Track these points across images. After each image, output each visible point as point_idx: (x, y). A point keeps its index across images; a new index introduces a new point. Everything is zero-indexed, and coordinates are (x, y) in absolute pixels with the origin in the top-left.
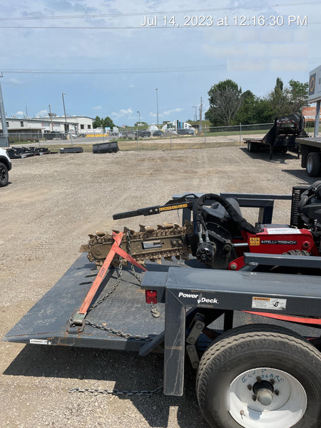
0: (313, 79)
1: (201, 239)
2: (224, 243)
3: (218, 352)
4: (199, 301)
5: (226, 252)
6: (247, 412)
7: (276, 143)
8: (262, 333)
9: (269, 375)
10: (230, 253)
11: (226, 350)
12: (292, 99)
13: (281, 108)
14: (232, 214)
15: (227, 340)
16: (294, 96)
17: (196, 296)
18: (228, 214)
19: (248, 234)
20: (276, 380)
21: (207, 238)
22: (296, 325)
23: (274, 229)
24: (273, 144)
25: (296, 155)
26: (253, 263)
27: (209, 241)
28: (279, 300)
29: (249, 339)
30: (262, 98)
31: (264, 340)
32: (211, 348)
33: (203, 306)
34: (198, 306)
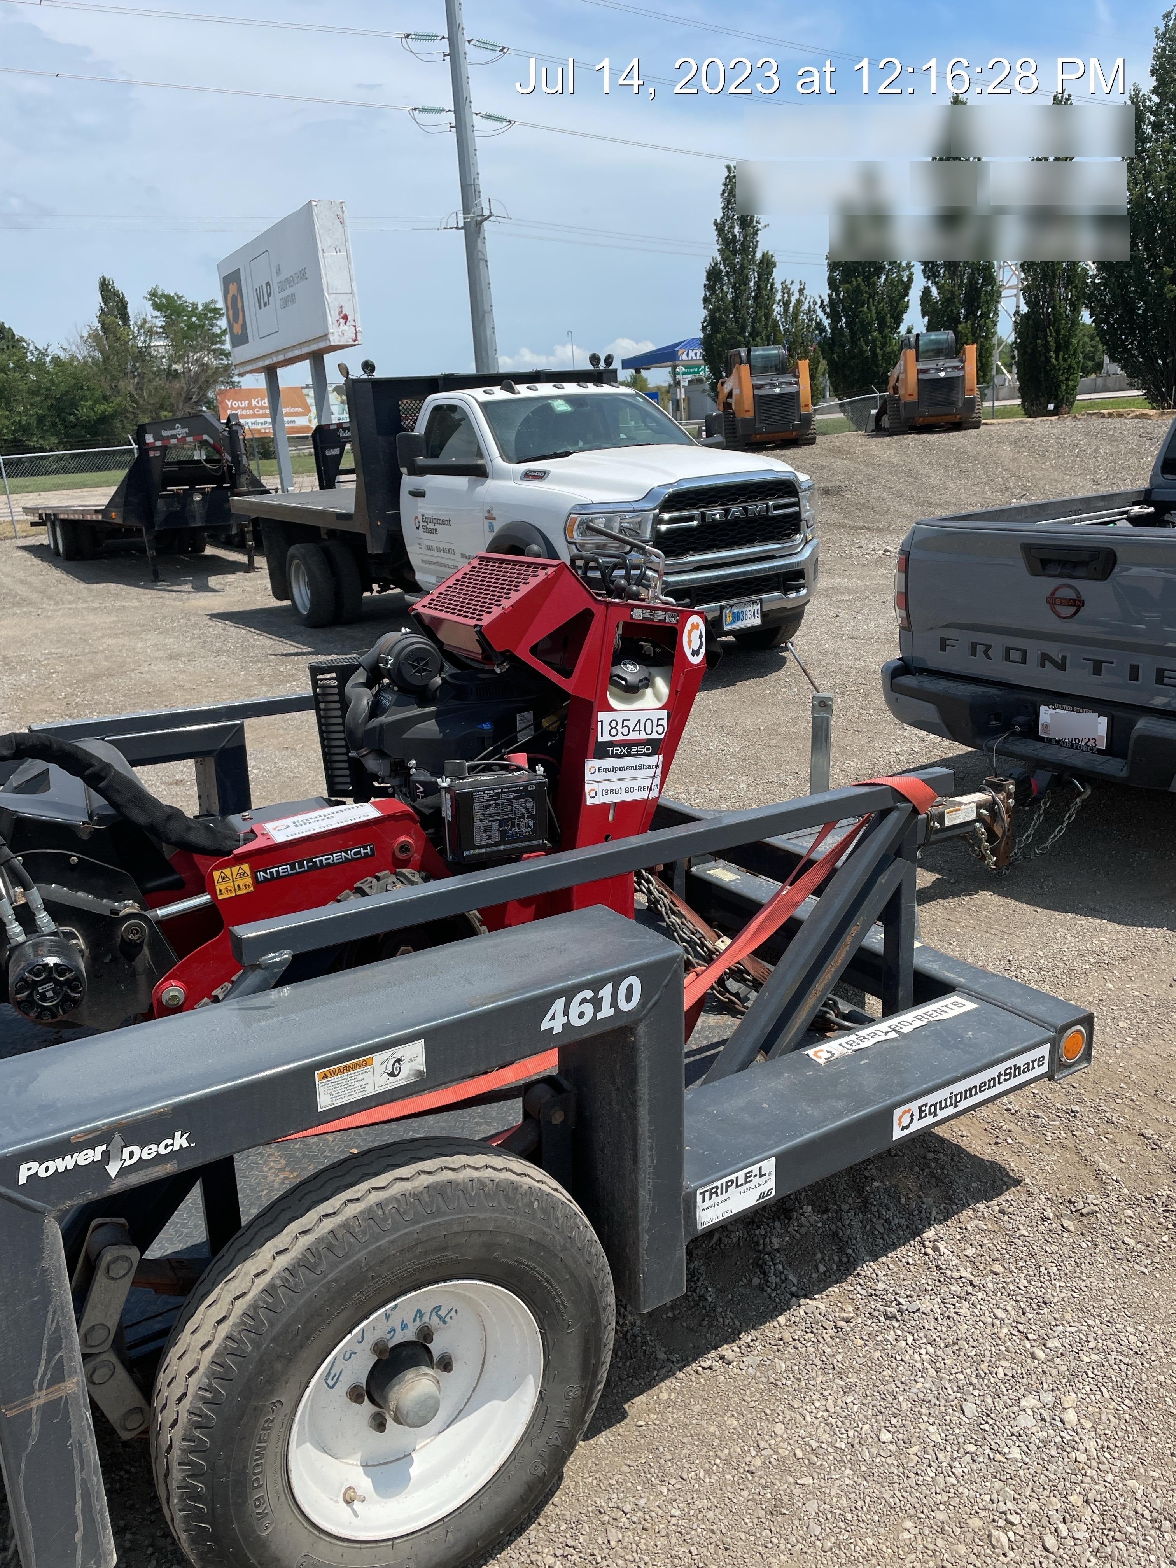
0: (233, 289)
1: (15, 929)
2: (114, 920)
3: (224, 1329)
4: (113, 1169)
5: (130, 950)
6: (364, 1483)
7: (159, 519)
8: (365, 1186)
9: (409, 1320)
10: (146, 949)
11: (254, 1306)
12: (172, 360)
13: (139, 387)
14: (119, 799)
15: (250, 1267)
16: (176, 347)
17: (96, 1154)
18: (99, 801)
19: (198, 859)
20: (435, 1320)
21: (43, 918)
22: (431, 1119)
23: (288, 821)
24: (150, 525)
25: (243, 559)
26: (272, 957)
27: (53, 927)
28: (401, 1051)
29: (328, 1225)
30: (55, 350)
31: (379, 1204)
32: (190, 1326)
33: (134, 1180)
34: (115, 1187)
